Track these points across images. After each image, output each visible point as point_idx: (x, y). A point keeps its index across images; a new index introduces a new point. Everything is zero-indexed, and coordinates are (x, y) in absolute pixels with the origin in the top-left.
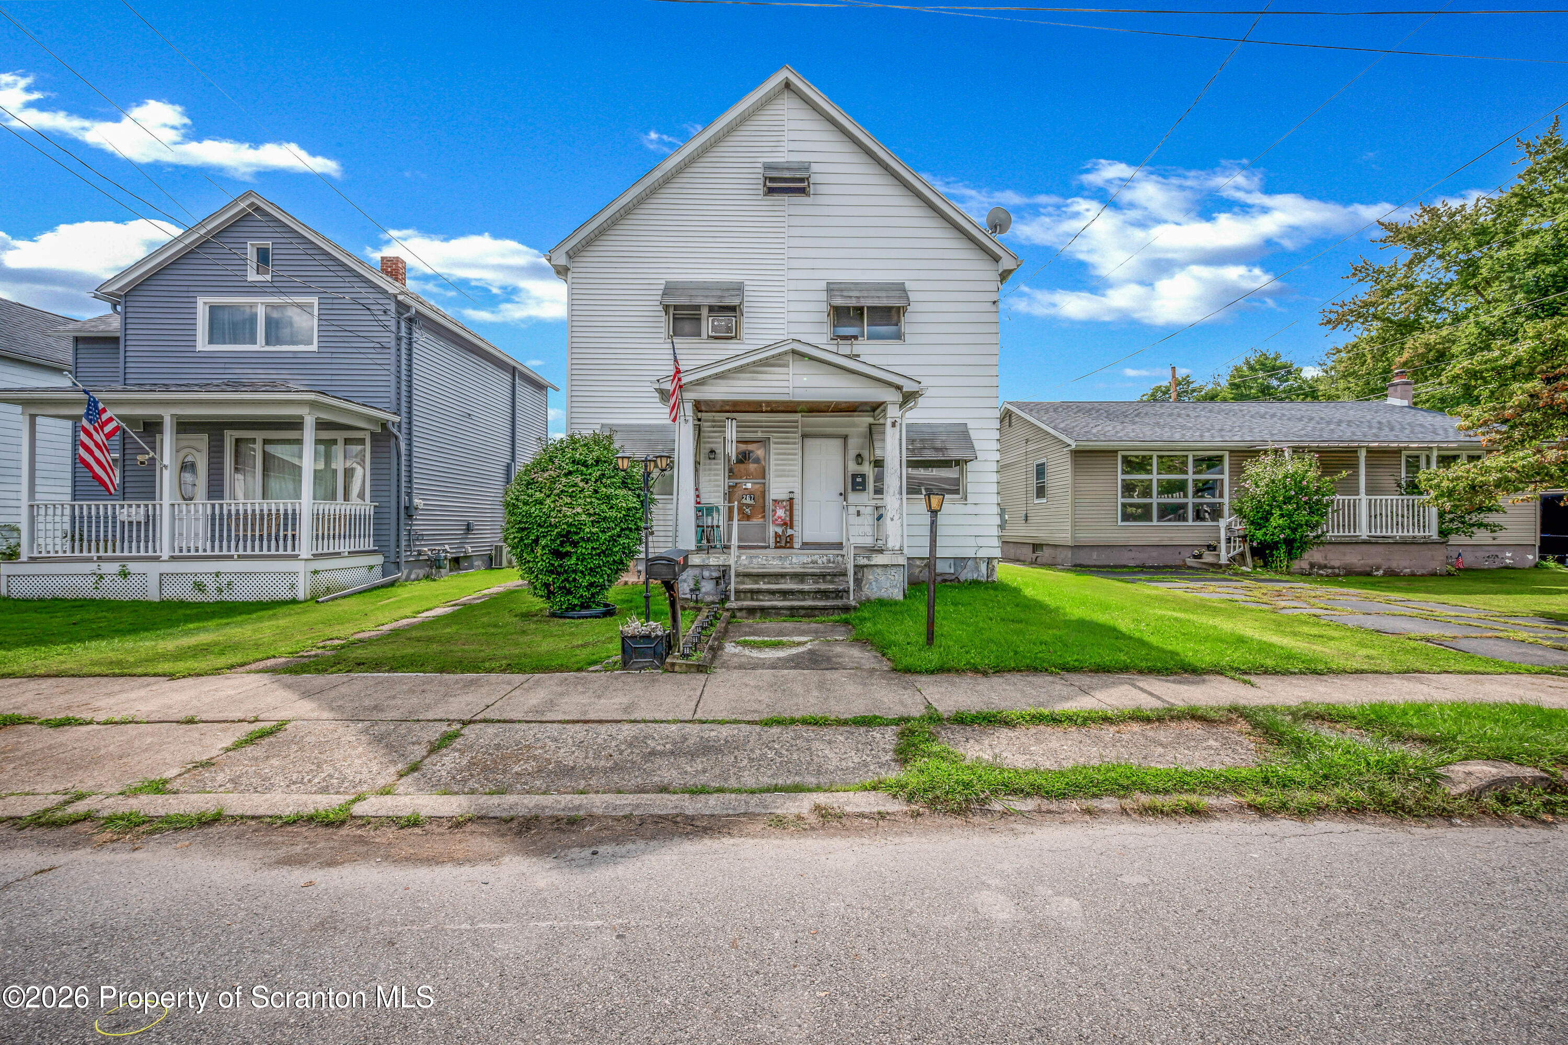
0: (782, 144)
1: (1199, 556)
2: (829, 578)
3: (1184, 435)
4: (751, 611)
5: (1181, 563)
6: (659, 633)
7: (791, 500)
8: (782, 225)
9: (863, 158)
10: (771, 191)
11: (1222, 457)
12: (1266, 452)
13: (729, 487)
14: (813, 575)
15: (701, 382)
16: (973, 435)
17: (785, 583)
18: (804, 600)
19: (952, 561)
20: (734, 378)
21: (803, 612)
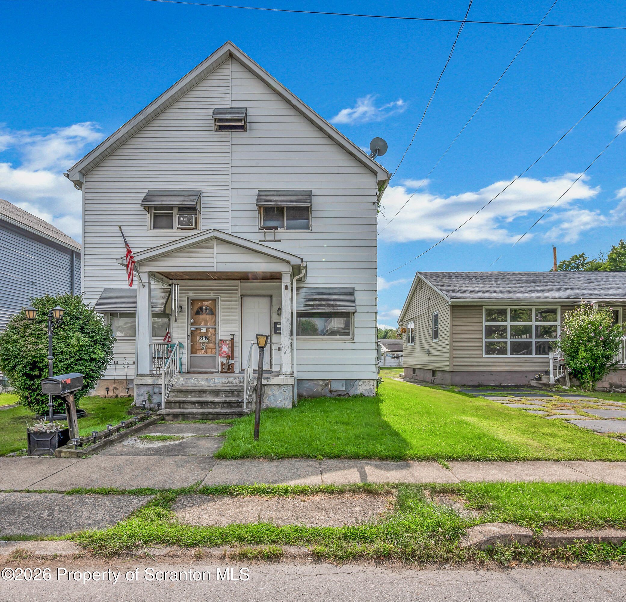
0: (228, 95)
1: (539, 379)
2: (236, 393)
3: (529, 294)
4: (176, 416)
5: (526, 383)
6: (53, 431)
7: (232, 340)
8: (228, 151)
9: (282, 104)
10: (221, 128)
11: (556, 309)
12: (579, 306)
13: (192, 331)
14: (225, 391)
15: (153, 259)
16: (357, 295)
17: (206, 397)
18: (215, 408)
19: (344, 382)
20: (176, 257)
21: (211, 416)
